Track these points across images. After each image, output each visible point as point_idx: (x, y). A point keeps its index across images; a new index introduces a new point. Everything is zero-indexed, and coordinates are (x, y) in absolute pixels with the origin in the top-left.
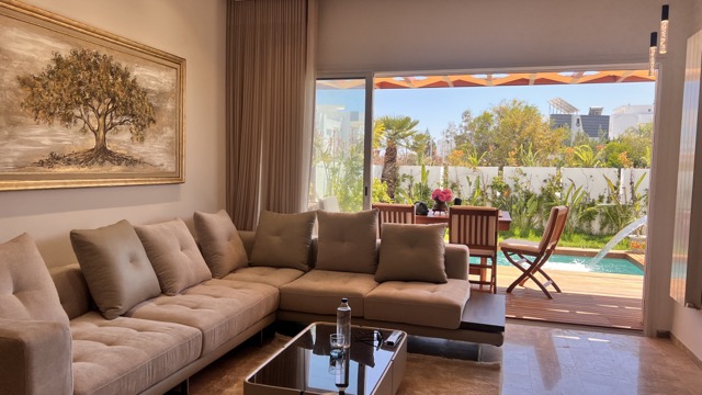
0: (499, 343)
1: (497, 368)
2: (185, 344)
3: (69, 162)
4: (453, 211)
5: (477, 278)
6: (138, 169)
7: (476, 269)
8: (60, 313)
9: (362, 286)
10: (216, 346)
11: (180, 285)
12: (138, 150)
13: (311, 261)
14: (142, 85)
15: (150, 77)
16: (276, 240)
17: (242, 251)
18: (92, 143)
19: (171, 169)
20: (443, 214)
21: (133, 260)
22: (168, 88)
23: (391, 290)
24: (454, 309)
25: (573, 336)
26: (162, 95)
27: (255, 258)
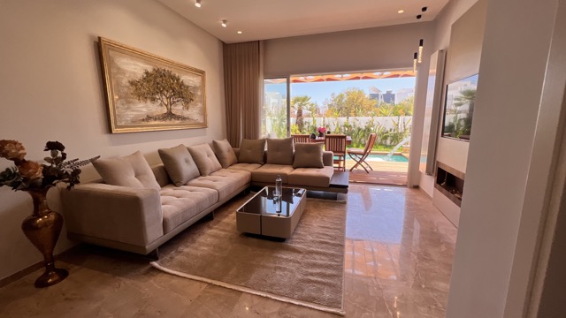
0: (346, 192)
1: (345, 203)
2: (211, 196)
3: (155, 119)
4: (326, 137)
5: (337, 165)
6: (187, 122)
7: (336, 162)
8: (157, 185)
9: (287, 170)
10: (225, 197)
11: (208, 171)
12: (186, 113)
13: (265, 160)
14: (186, 83)
15: (190, 80)
16: (249, 151)
17: (234, 157)
18: (165, 111)
19: (202, 121)
20: (323, 138)
21: (187, 161)
22: (198, 85)
23: (300, 172)
24: (327, 179)
25: (378, 189)
26: (195, 88)
27: (240, 159)
